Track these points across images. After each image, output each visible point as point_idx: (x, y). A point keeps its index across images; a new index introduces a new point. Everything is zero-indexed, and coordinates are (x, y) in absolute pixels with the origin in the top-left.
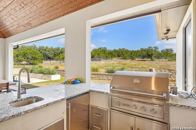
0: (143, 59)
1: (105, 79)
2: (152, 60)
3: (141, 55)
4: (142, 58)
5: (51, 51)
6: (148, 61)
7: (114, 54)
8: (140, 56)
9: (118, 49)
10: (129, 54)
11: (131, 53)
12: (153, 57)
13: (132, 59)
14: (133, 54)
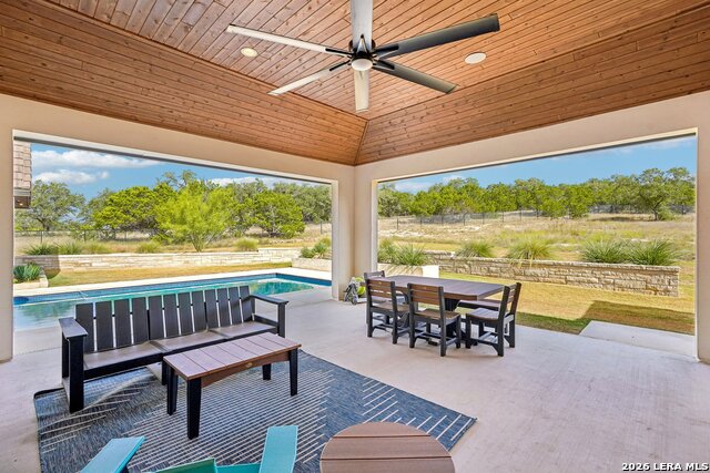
0: (615, 215)
1: (589, 282)
2: (661, 218)
3: (604, 199)
4: (611, 212)
5: (307, 197)
6: (642, 219)
7: (504, 198)
8: (602, 203)
9: (514, 184)
10: (561, 198)
11: (568, 194)
12: (663, 206)
13: (575, 216)
14: (573, 198)
